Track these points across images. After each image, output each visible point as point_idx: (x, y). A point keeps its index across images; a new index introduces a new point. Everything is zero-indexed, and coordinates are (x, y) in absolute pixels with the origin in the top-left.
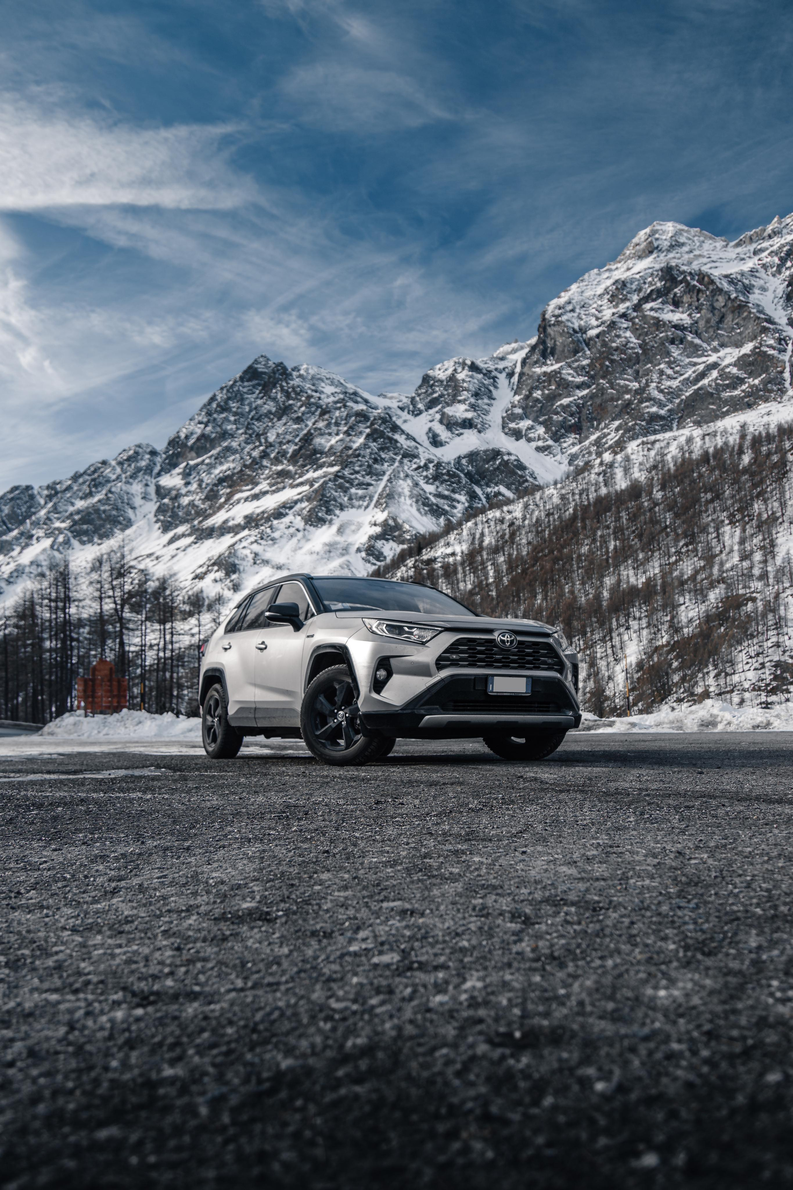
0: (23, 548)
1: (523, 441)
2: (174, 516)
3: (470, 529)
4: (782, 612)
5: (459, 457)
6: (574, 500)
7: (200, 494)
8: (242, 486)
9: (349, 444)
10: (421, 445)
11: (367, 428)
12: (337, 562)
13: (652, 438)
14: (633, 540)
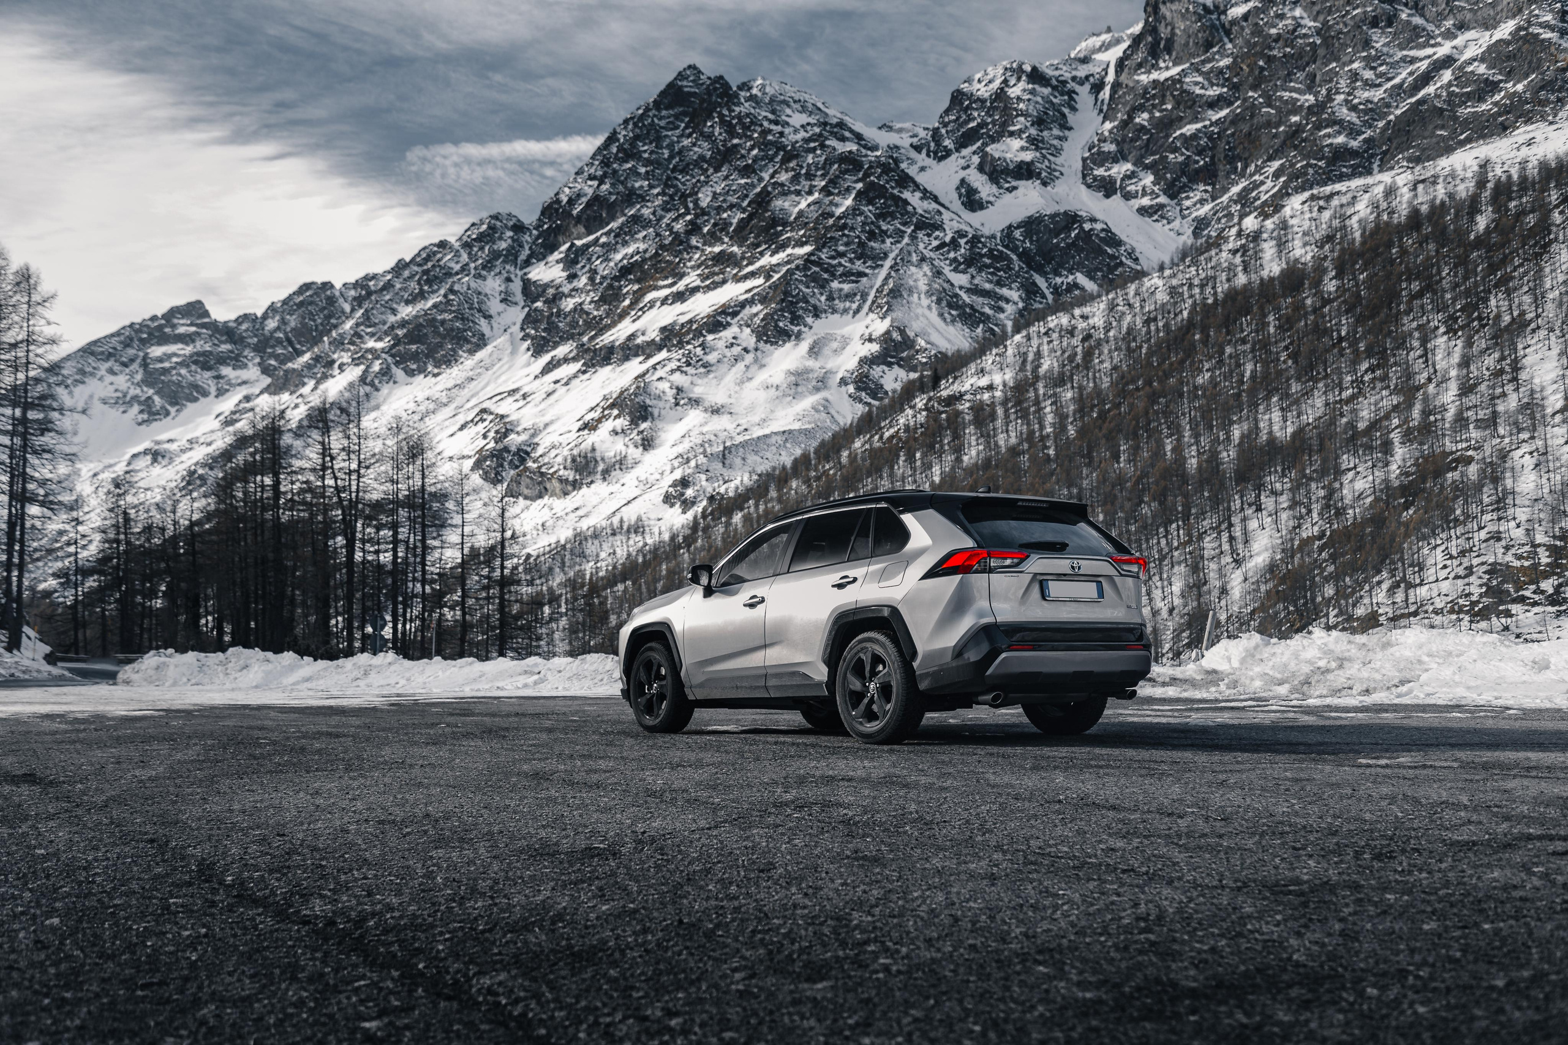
0: (318, 383)
1: (1117, 198)
2: (552, 328)
3: (1018, 346)
4: (1509, 483)
5: (1010, 227)
6: (1191, 296)
7: (592, 294)
8: (658, 279)
9: (828, 209)
10: (947, 209)
11: (856, 181)
12: (808, 402)
13: (1328, 189)
14: (1285, 362)
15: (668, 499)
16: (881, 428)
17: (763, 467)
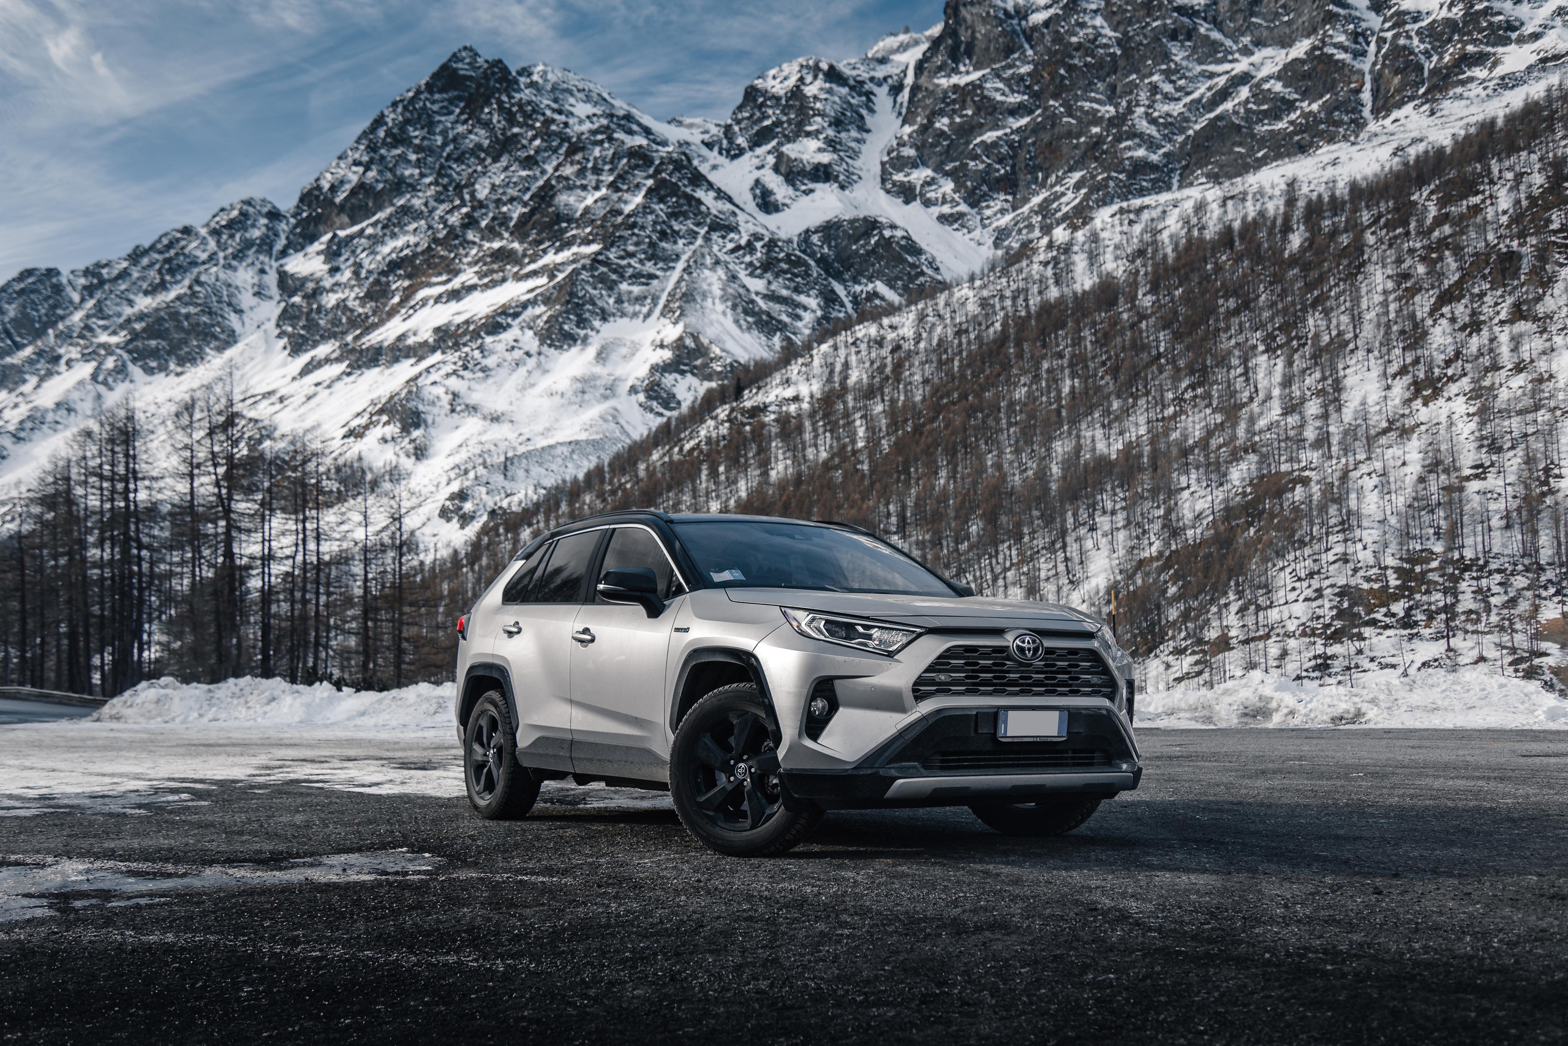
0: (42, 379)
1: (916, 205)
2: (311, 326)
3: (825, 356)
4: (1353, 503)
5: (807, 231)
6: (1003, 308)
7: (356, 290)
8: (430, 276)
9: (617, 206)
10: (742, 210)
11: (648, 177)
12: (594, 411)
13: (1137, 202)
14: (1102, 378)
15: (444, 514)
16: (681, 440)
17: (549, 482)
